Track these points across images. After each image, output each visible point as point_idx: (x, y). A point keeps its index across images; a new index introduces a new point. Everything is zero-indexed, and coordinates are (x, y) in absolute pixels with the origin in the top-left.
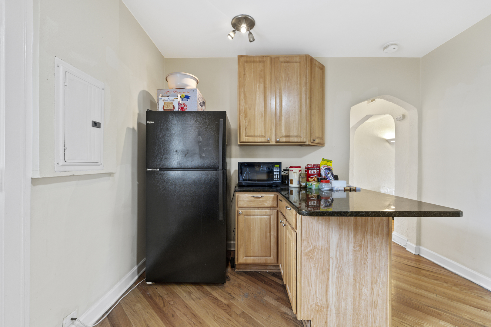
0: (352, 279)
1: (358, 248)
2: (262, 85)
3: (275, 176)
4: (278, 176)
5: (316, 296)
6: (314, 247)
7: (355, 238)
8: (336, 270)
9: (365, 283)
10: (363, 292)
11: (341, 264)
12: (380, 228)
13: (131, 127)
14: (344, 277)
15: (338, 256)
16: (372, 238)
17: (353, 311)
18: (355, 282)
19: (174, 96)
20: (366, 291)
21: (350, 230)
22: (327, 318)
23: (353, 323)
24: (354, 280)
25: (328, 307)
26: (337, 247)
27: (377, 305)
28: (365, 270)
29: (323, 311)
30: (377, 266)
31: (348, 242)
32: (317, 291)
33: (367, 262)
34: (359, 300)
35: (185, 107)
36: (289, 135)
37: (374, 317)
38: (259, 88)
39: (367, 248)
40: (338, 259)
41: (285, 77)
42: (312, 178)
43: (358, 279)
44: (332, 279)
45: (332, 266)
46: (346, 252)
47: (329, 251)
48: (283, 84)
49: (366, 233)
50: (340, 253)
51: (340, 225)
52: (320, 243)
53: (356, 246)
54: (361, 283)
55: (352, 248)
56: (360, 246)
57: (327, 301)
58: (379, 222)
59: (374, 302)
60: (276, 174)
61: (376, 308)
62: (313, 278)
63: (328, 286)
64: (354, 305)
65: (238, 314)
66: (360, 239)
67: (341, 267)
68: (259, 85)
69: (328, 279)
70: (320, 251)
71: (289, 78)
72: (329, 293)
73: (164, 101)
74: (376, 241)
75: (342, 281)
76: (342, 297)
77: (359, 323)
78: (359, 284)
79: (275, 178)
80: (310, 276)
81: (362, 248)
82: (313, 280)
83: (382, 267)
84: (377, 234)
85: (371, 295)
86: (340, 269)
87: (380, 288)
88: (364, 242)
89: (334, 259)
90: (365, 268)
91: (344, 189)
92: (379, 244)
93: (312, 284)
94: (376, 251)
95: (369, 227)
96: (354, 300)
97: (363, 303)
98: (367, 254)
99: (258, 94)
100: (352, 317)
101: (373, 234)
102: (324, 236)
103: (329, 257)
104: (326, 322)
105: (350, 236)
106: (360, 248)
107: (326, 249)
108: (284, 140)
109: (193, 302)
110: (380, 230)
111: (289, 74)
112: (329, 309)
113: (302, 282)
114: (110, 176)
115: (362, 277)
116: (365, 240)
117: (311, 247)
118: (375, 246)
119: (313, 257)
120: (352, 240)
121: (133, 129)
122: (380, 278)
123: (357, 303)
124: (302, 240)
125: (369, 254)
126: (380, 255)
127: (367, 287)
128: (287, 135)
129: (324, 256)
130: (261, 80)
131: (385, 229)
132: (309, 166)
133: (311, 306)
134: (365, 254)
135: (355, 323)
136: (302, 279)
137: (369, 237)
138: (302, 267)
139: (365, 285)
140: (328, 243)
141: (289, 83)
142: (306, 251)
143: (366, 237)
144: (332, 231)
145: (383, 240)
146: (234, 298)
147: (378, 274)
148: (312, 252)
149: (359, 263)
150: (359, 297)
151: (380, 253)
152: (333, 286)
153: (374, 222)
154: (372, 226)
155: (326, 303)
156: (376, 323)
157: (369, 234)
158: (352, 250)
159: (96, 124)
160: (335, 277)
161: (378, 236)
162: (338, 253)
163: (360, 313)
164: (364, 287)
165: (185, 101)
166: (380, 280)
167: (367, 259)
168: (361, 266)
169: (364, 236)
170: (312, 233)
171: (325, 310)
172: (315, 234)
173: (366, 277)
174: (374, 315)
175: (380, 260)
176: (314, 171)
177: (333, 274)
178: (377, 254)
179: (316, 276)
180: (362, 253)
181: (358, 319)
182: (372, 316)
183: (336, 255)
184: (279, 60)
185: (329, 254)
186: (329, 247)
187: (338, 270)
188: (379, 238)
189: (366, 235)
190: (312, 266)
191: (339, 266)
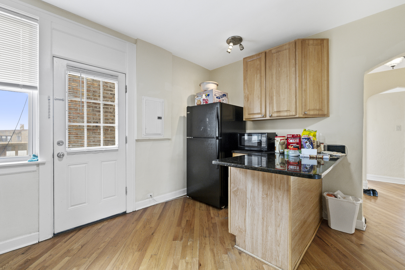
0: (261, 218)
1: (265, 196)
2: (259, 75)
3: (262, 144)
4: (265, 144)
5: (239, 221)
6: (238, 189)
7: (263, 188)
8: (251, 207)
9: (271, 224)
10: (269, 230)
11: (254, 204)
12: (282, 185)
13: (183, 116)
14: (255, 214)
15: (252, 198)
16: (275, 190)
17: (262, 241)
18: (264, 220)
19: (201, 96)
20: (271, 229)
21: (259, 182)
22: (245, 238)
23: (262, 250)
24: (262, 218)
25: (245, 231)
26: (251, 192)
27: (280, 244)
28: (270, 213)
29: (243, 233)
30: (280, 214)
31: (258, 190)
32: (240, 218)
33: (272, 208)
34: (266, 235)
35: (208, 101)
36: (279, 110)
37: (278, 253)
38: (256, 78)
39: (272, 197)
40: (252, 200)
41: (276, 64)
42: (292, 146)
43: (265, 219)
44: (248, 213)
45: (248, 204)
46: (257, 197)
47: (246, 193)
48: (275, 70)
49: (271, 186)
50: (253, 196)
51: (253, 176)
52: (241, 187)
53: (264, 194)
54: (267, 222)
55: (261, 195)
56: (267, 195)
57: (245, 227)
58: (281, 179)
59: (278, 241)
60: (263, 142)
61: (279, 246)
62: (237, 209)
63: (246, 217)
64: (263, 237)
65: (212, 222)
66: (266, 189)
67: (254, 207)
68: (257, 75)
69: (246, 212)
70: (241, 192)
71: (279, 64)
72: (246, 222)
73: (197, 99)
74: (279, 194)
75: (255, 216)
76: (255, 228)
77: (266, 252)
78: (266, 222)
79: (262, 145)
80: (236, 207)
81: (268, 197)
82: (237, 210)
83: (284, 215)
84: (280, 189)
85: (275, 235)
86: (253, 208)
87: (282, 232)
88: (270, 193)
89: (249, 199)
90: (270, 212)
91: (309, 157)
92: (281, 197)
93: (236, 212)
94: (279, 202)
95: (273, 182)
96: (262, 233)
97: (269, 238)
98: (272, 202)
99: (256, 82)
100: (261, 245)
101: (276, 188)
102: (243, 183)
103: (246, 197)
104: (245, 241)
105: (260, 186)
106: (266, 196)
107: (244, 192)
108: (275, 115)
109: (199, 210)
110: (281, 186)
111: (279, 61)
112: (246, 233)
113: (231, 209)
114: (169, 140)
115: (268, 218)
116: (270, 191)
117: (236, 188)
118: (278, 197)
119: (237, 195)
120: (261, 189)
121: (184, 117)
122: (282, 224)
123: (265, 237)
124: (231, 183)
125: (273, 202)
126: (282, 205)
127: (272, 227)
128: (278, 110)
129: (243, 196)
130: (258, 71)
131: (285, 186)
132: (288, 136)
133: (236, 227)
134: (270, 201)
135: (264, 250)
136: (231, 207)
137: (273, 189)
138: (231, 200)
139: (270, 225)
140: (246, 188)
141: (280, 68)
142: (233, 190)
143: (271, 189)
144: (248, 180)
145: (284, 194)
146: (219, 216)
147: (280, 220)
148: (237, 192)
149: (266, 207)
150: (266, 233)
151: (282, 204)
152: (249, 218)
153: (277, 179)
154: (275, 182)
155: (244, 228)
156: (279, 258)
157: (273, 188)
158: (261, 196)
159: (159, 118)
160: (250, 212)
161: (280, 190)
162: (252, 196)
163: (267, 245)
164: (270, 226)
165: (207, 98)
166: (282, 225)
167: (272, 206)
168: (267, 210)
169: (269, 188)
170: (237, 179)
171: (244, 232)
172: (238, 180)
173: (271, 219)
174: (277, 251)
175: (282, 209)
176: (293, 140)
177: (249, 210)
178: (279, 204)
179: (239, 208)
180: (268, 200)
181: (266, 249)
182: (276, 250)
183: (251, 198)
184: (271, 52)
185: (246, 196)
186: (246, 190)
187: (252, 208)
188: (281, 192)
189: (271, 187)
190: (237, 200)
191: (252, 205)
